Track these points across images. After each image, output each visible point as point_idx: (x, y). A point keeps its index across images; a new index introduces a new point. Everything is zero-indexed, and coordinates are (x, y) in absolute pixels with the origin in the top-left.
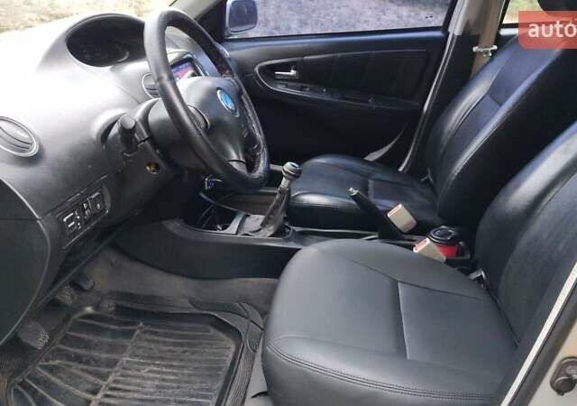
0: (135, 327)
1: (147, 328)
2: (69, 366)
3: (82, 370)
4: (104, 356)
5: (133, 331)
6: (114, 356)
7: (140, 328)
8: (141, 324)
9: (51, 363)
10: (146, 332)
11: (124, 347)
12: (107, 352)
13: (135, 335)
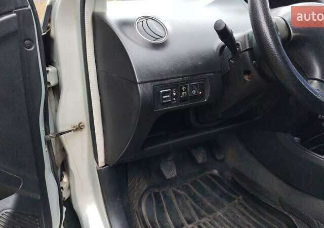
0: (236, 197)
1: (243, 202)
2: (187, 199)
3: (192, 205)
4: (209, 204)
5: (234, 199)
6: (214, 208)
7: (239, 199)
8: (241, 197)
9: (179, 191)
10: (241, 204)
11: (223, 206)
12: (212, 203)
13: (233, 202)
